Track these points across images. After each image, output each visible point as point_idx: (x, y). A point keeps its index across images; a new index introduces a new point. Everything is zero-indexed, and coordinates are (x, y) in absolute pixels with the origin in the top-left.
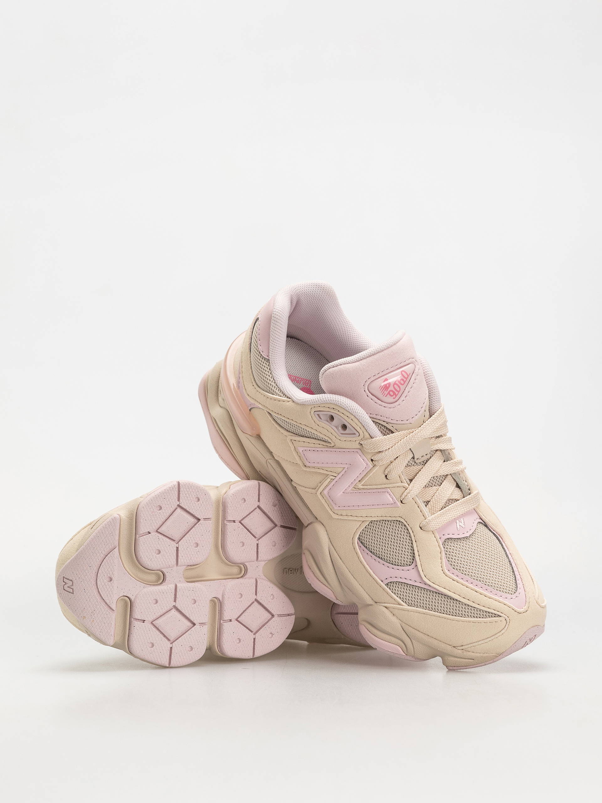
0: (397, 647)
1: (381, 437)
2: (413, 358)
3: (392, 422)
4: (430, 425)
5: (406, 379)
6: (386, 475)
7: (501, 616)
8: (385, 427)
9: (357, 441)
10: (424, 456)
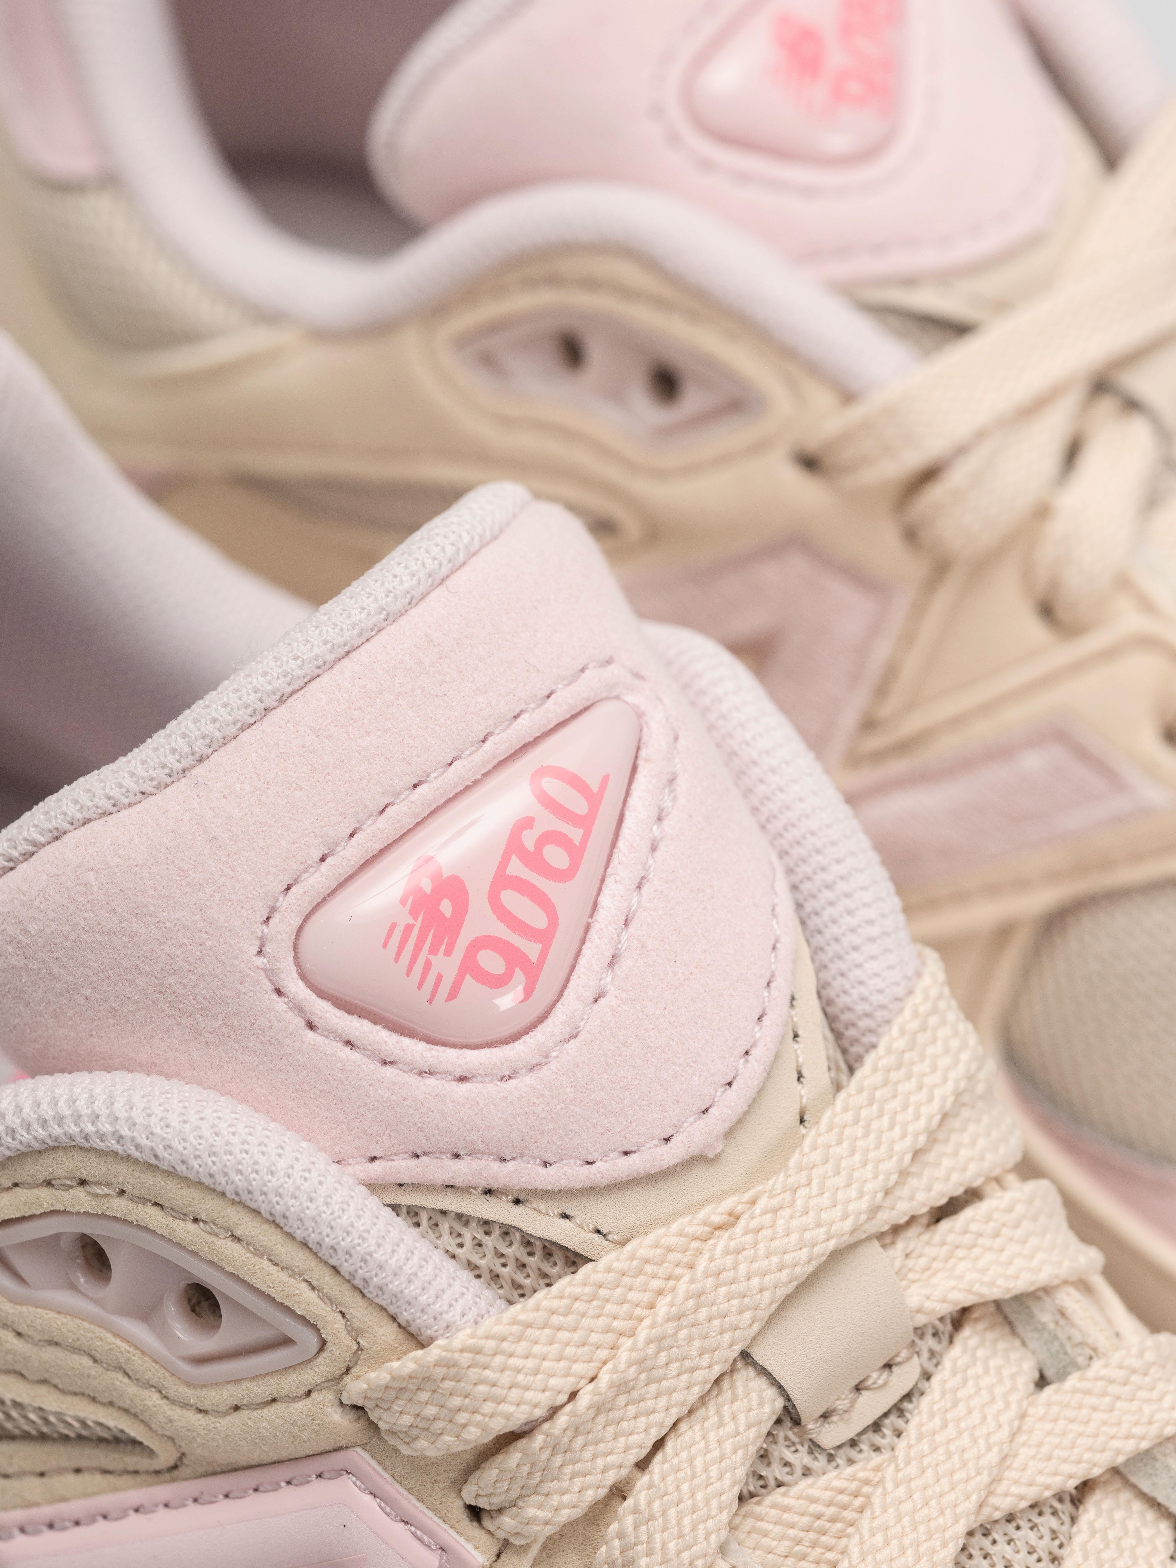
1: (487, 1324)
2: (609, 662)
3: (546, 1178)
4: (860, 1132)
5: (586, 822)
8: (507, 1232)
9: (321, 1386)
10: (877, 1377)
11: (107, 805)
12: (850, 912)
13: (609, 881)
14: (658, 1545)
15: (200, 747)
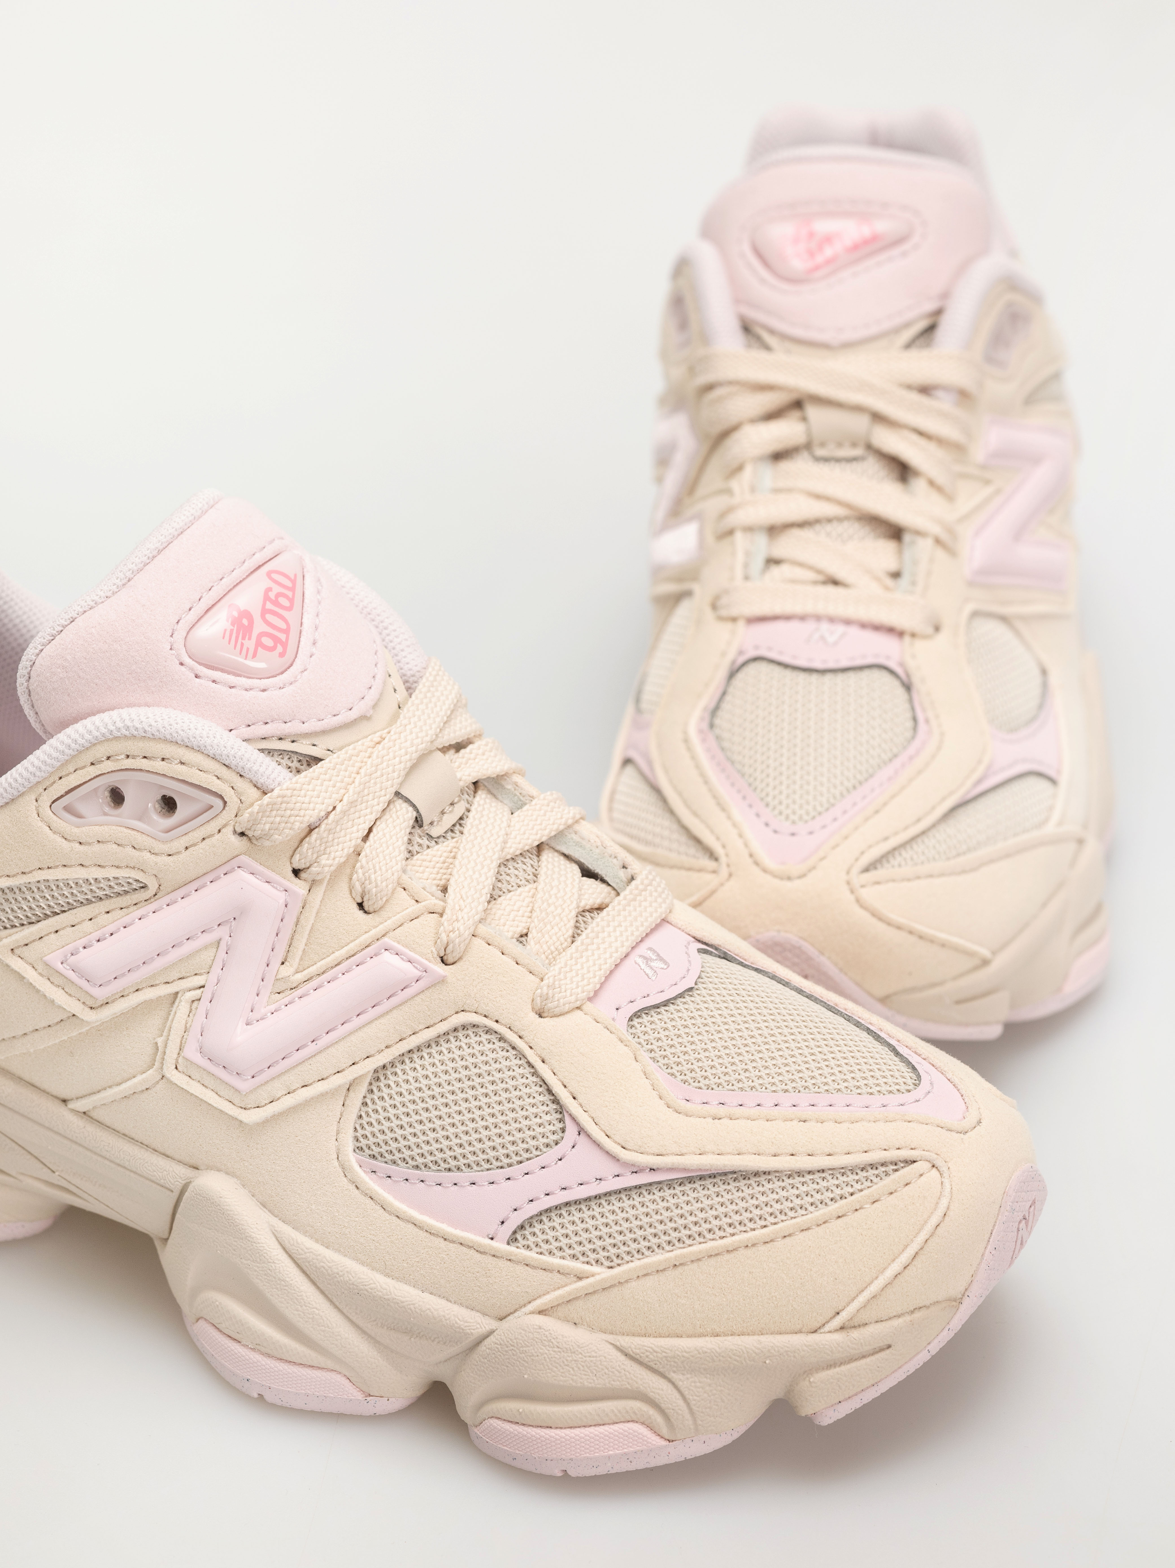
0: (631, 1425)
1: (295, 779)
3: (304, 729)
5: (293, 590)
6: (360, 901)
7: (915, 1162)
8: (291, 752)
9: (225, 826)
10: (448, 809)
11: (92, 604)
12: (397, 637)
13: (305, 614)
14: (373, 880)
15: (129, 574)
